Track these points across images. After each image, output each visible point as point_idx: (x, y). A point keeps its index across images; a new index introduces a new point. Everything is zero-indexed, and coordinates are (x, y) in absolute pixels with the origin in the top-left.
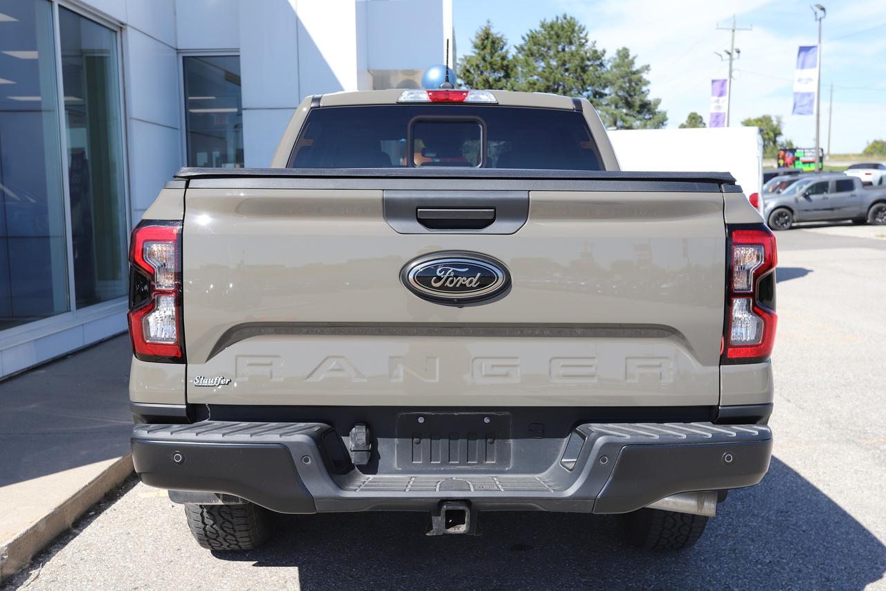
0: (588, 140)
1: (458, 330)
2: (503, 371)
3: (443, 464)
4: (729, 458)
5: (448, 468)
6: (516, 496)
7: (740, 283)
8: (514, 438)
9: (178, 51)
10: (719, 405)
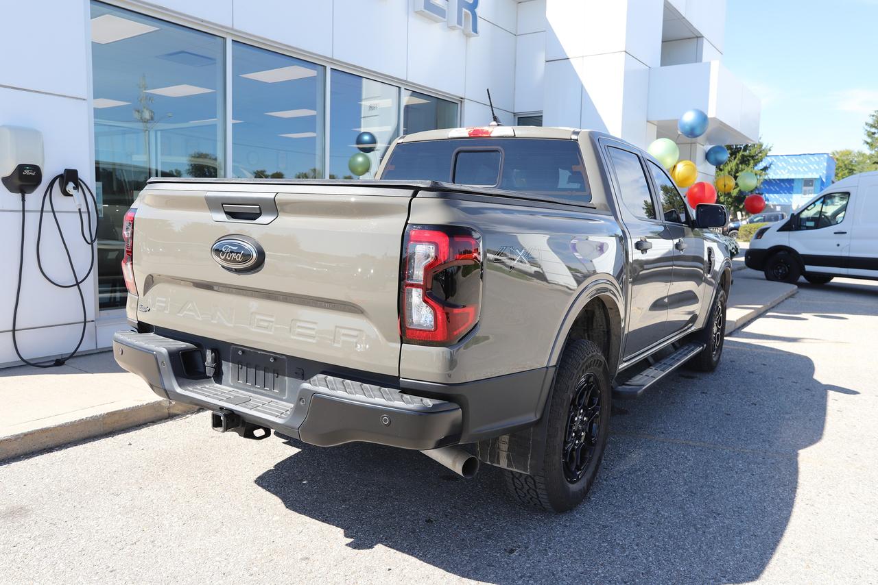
0: (579, 164)
1: (234, 290)
2: (266, 324)
3: (251, 386)
4: (386, 421)
5: (255, 390)
6: (266, 418)
7: (418, 274)
8: (288, 377)
9: (515, 114)
10: (399, 377)
